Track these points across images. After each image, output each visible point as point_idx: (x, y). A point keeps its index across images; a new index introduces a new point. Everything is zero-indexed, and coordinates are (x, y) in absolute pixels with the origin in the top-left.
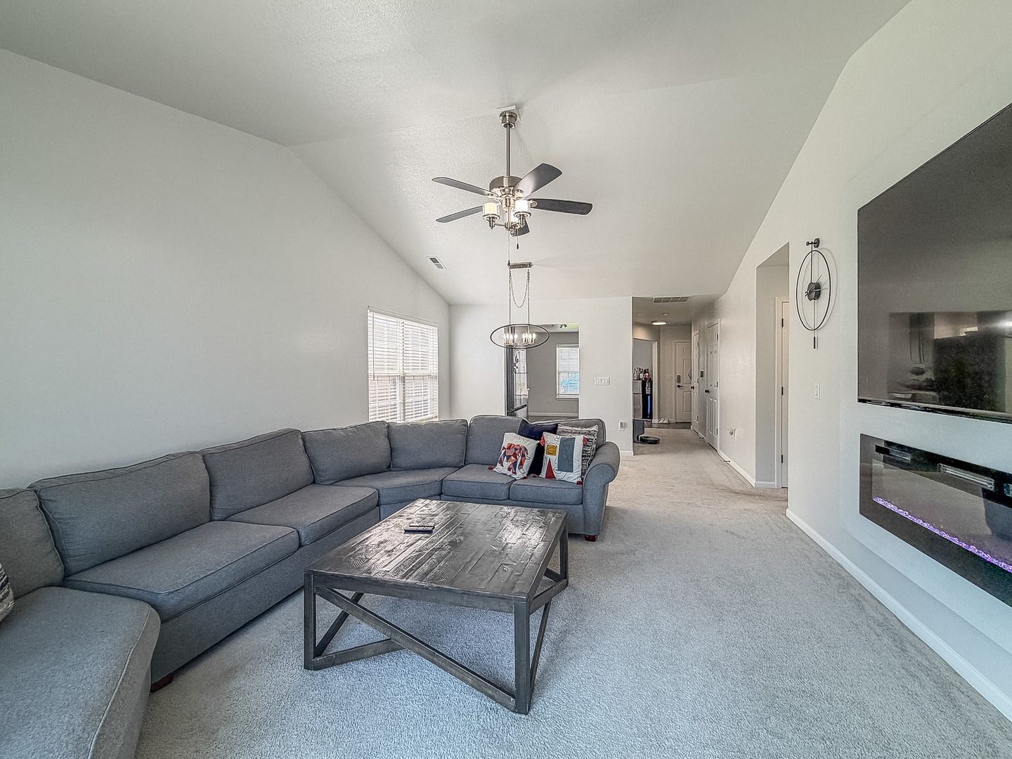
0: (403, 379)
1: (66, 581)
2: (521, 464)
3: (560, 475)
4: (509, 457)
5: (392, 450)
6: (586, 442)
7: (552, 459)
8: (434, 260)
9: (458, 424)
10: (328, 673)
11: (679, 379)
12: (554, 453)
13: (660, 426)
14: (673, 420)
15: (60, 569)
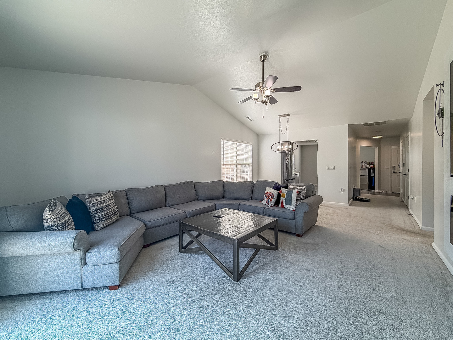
0: (237, 166)
1: (130, 215)
2: (271, 200)
3: (286, 206)
4: (266, 197)
5: (224, 191)
6: (299, 193)
7: (283, 199)
8: (248, 117)
9: (250, 183)
10: (185, 255)
11: (394, 168)
12: (284, 197)
13: (380, 194)
14: (389, 191)
15: (129, 212)
